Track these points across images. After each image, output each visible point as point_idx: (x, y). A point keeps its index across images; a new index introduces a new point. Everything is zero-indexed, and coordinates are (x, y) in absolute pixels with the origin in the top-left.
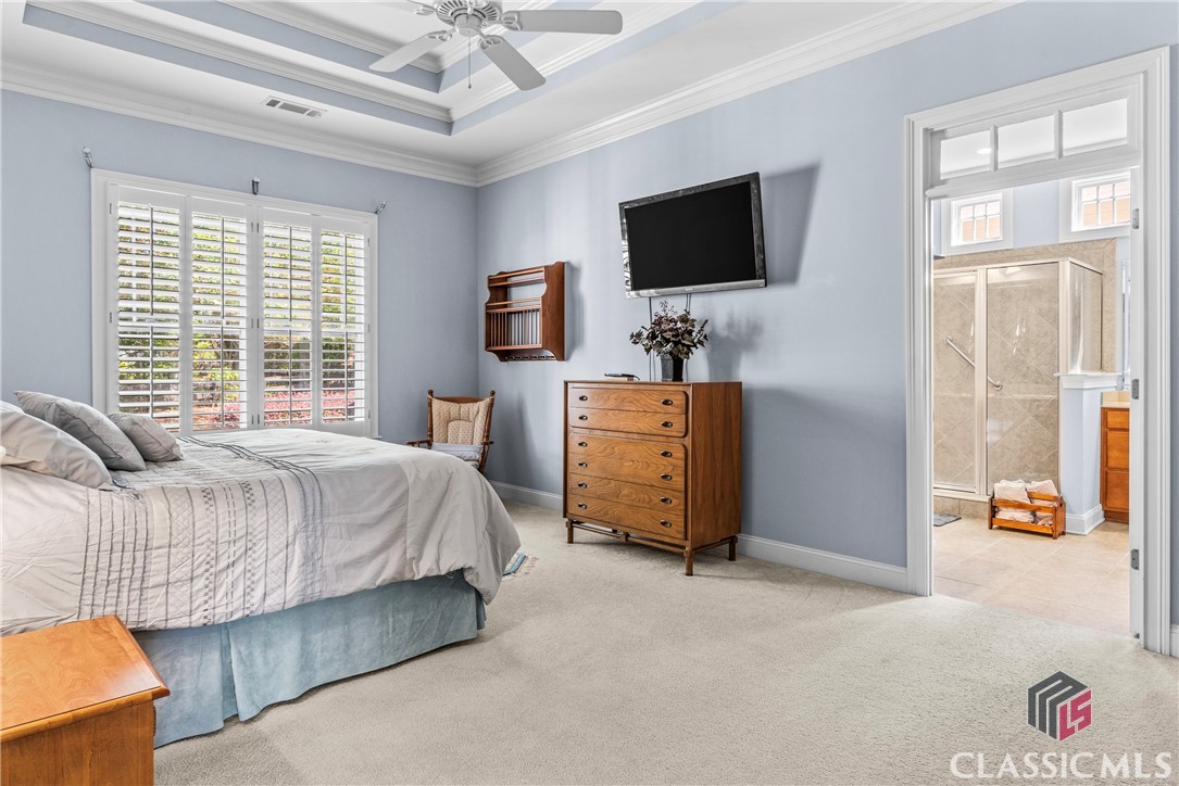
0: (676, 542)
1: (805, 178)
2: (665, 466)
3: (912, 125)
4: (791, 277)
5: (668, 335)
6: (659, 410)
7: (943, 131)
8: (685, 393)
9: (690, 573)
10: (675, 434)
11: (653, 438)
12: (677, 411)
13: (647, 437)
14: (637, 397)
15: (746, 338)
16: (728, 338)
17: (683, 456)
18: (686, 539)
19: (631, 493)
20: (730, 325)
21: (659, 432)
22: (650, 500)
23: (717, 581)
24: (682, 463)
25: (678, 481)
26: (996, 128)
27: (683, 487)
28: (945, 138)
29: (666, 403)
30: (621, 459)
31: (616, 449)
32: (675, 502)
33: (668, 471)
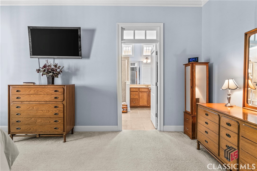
0: (60, 133)
1: (92, 32)
2: (56, 111)
3: (118, 25)
4: (88, 57)
5: (50, 70)
6: (53, 93)
7: (124, 29)
8: (63, 88)
9: (65, 141)
10: (59, 101)
11: (50, 102)
12: (60, 93)
13: (48, 102)
14: (44, 90)
15: (75, 72)
16: (68, 72)
17: (63, 107)
18: (64, 132)
19: (42, 121)
20: (69, 68)
21: (53, 100)
22: (50, 122)
23: (74, 141)
24: (62, 109)
25: (61, 115)
26: (135, 31)
27: (63, 116)
28: (125, 30)
29: (56, 91)
30: (37, 110)
31: (34, 107)
32: (59, 121)
33: (57, 112)
